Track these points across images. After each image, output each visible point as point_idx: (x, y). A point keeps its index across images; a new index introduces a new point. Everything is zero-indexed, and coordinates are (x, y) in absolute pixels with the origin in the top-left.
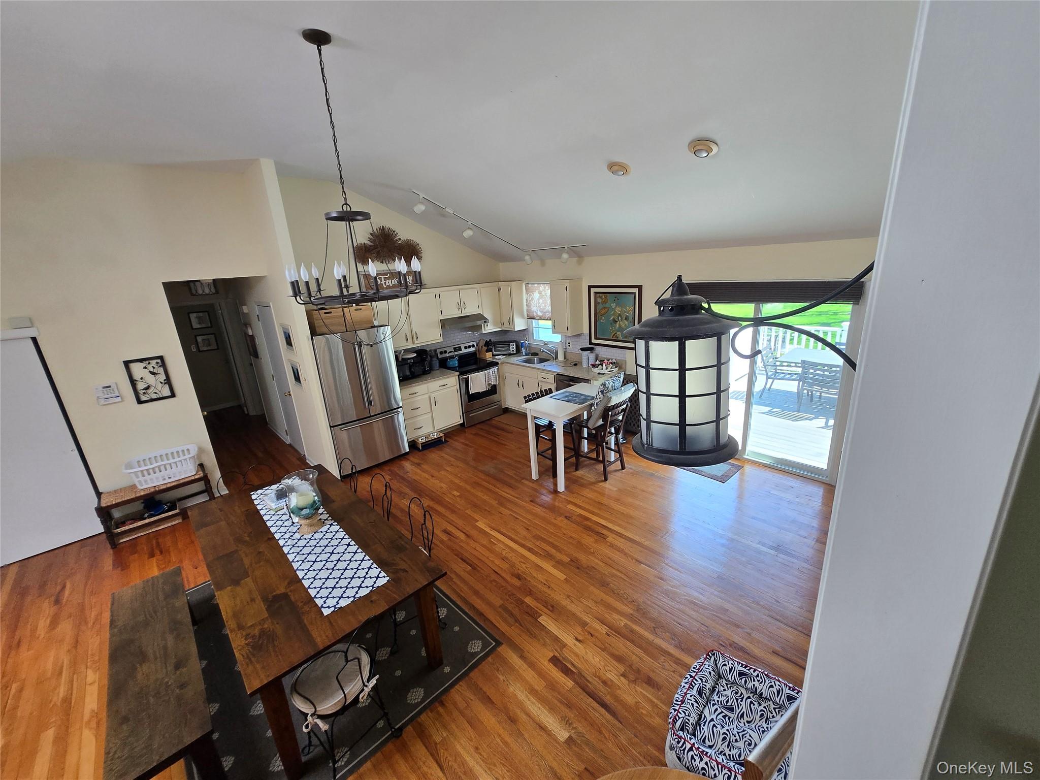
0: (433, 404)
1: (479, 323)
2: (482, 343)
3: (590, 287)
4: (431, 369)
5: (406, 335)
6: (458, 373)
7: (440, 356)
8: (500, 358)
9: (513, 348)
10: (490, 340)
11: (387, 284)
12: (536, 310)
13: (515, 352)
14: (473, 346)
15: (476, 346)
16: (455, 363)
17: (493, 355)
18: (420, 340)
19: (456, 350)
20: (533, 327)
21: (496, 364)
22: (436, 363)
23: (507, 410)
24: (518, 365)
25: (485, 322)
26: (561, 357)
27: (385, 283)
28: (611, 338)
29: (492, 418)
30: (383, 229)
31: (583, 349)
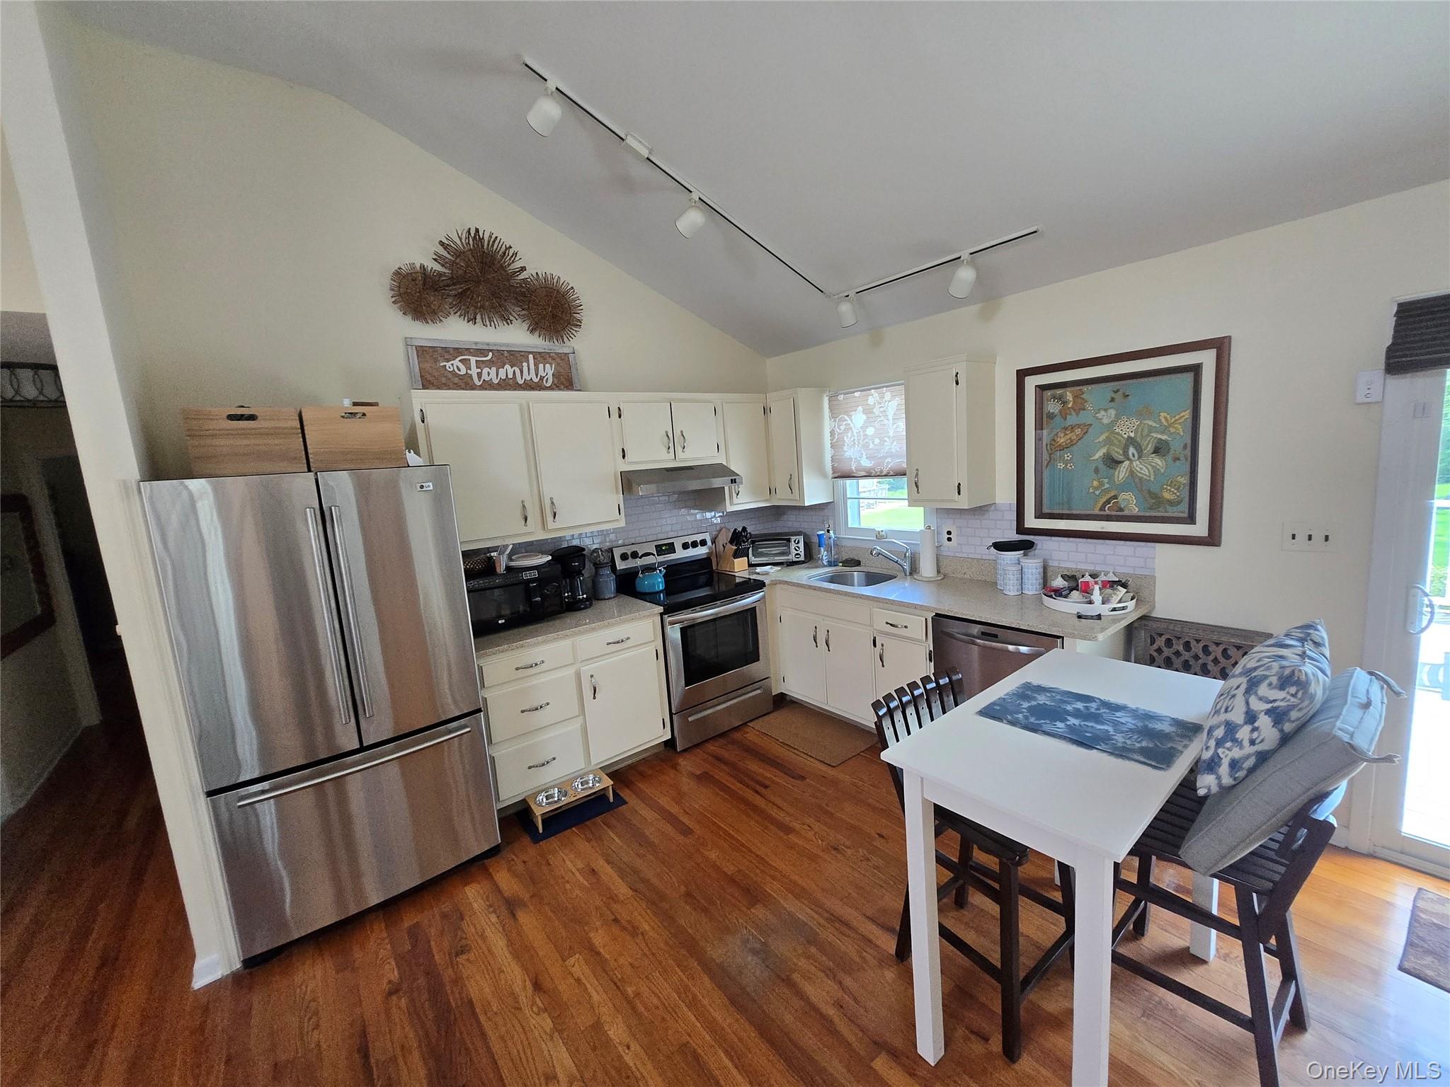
0: (588, 693)
1: (717, 482)
2: (724, 538)
3: (1022, 375)
4: (595, 596)
5: (524, 506)
6: (661, 609)
7: (621, 565)
8: (769, 573)
9: (797, 548)
10: (744, 529)
11: (485, 377)
12: (856, 456)
13: (802, 558)
14: (703, 543)
15: (709, 543)
16: (657, 582)
17: (750, 565)
18: (559, 523)
19: (660, 550)
20: (845, 498)
21: (759, 585)
22: (609, 583)
23: (782, 701)
24: (815, 588)
25: (733, 481)
26: (927, 568)
27: (479, 375)
28: (1097, 512)
29: (745, 724)
30: (477, 236)
31: (1001, 546)
